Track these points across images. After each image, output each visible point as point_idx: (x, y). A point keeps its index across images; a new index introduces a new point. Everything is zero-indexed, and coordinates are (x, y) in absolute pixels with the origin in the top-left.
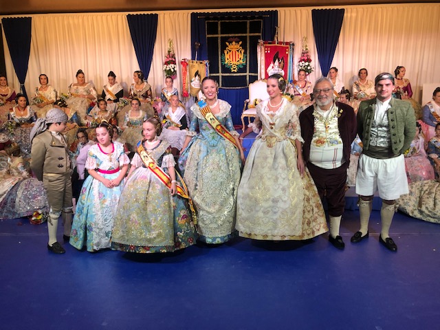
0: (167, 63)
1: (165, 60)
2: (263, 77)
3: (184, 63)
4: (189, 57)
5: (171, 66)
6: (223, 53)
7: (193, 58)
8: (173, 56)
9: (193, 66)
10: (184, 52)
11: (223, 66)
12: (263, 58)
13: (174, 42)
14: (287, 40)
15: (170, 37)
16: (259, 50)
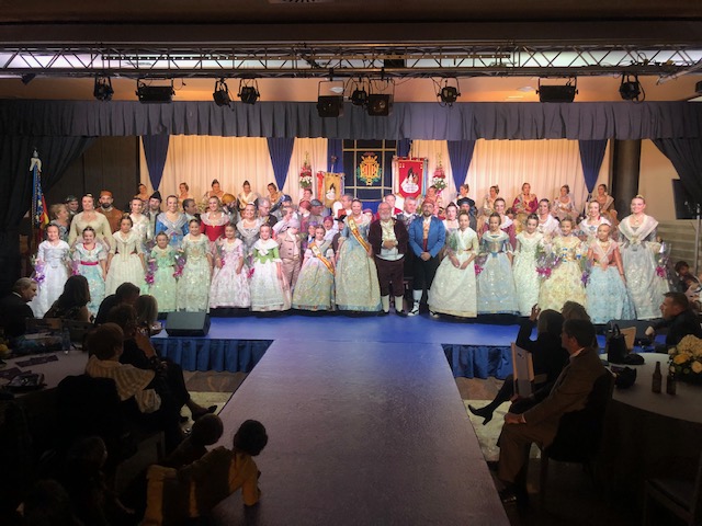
0: (302, 175)
1: (301, 171)
2: (397, 191)
3: (320, 176)
4: (325, 170)
5: (307, 178)
6: (358, 166)
7: (329, 170)
8: (309, 168)
9: (328, 179)
10: (320, 165)
11: (358, 180)
12: (397, 172)
13: (311, 154)
14: (421, 156)
15: (307, 149)
16: (393, 165)
